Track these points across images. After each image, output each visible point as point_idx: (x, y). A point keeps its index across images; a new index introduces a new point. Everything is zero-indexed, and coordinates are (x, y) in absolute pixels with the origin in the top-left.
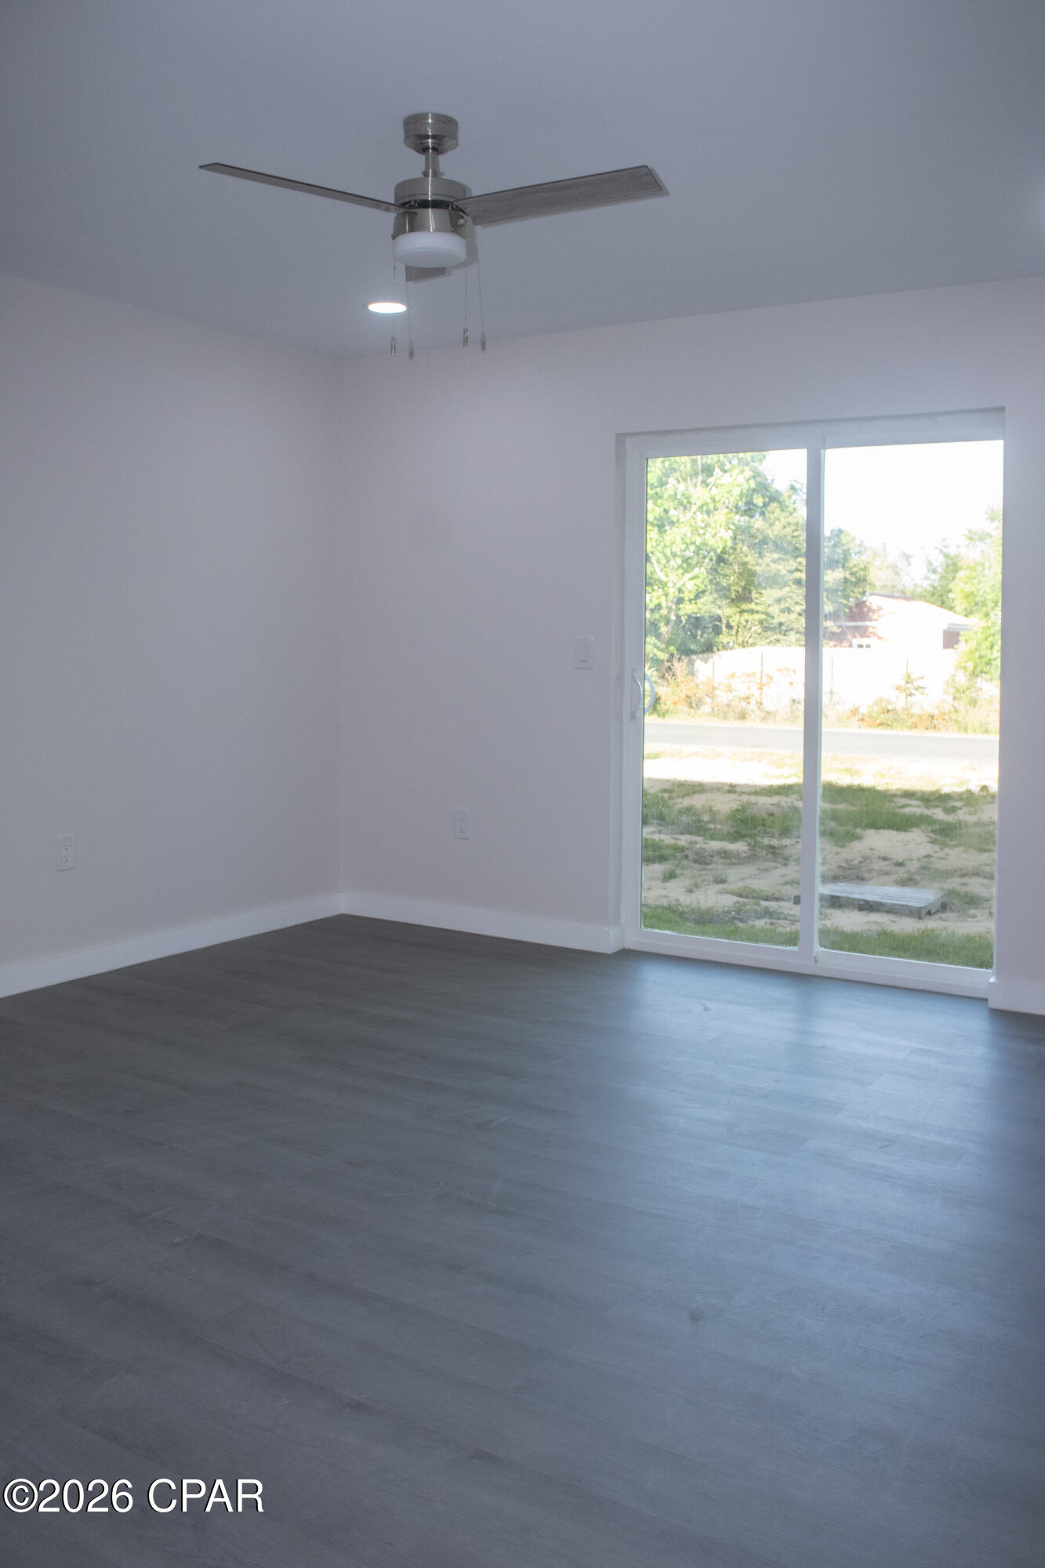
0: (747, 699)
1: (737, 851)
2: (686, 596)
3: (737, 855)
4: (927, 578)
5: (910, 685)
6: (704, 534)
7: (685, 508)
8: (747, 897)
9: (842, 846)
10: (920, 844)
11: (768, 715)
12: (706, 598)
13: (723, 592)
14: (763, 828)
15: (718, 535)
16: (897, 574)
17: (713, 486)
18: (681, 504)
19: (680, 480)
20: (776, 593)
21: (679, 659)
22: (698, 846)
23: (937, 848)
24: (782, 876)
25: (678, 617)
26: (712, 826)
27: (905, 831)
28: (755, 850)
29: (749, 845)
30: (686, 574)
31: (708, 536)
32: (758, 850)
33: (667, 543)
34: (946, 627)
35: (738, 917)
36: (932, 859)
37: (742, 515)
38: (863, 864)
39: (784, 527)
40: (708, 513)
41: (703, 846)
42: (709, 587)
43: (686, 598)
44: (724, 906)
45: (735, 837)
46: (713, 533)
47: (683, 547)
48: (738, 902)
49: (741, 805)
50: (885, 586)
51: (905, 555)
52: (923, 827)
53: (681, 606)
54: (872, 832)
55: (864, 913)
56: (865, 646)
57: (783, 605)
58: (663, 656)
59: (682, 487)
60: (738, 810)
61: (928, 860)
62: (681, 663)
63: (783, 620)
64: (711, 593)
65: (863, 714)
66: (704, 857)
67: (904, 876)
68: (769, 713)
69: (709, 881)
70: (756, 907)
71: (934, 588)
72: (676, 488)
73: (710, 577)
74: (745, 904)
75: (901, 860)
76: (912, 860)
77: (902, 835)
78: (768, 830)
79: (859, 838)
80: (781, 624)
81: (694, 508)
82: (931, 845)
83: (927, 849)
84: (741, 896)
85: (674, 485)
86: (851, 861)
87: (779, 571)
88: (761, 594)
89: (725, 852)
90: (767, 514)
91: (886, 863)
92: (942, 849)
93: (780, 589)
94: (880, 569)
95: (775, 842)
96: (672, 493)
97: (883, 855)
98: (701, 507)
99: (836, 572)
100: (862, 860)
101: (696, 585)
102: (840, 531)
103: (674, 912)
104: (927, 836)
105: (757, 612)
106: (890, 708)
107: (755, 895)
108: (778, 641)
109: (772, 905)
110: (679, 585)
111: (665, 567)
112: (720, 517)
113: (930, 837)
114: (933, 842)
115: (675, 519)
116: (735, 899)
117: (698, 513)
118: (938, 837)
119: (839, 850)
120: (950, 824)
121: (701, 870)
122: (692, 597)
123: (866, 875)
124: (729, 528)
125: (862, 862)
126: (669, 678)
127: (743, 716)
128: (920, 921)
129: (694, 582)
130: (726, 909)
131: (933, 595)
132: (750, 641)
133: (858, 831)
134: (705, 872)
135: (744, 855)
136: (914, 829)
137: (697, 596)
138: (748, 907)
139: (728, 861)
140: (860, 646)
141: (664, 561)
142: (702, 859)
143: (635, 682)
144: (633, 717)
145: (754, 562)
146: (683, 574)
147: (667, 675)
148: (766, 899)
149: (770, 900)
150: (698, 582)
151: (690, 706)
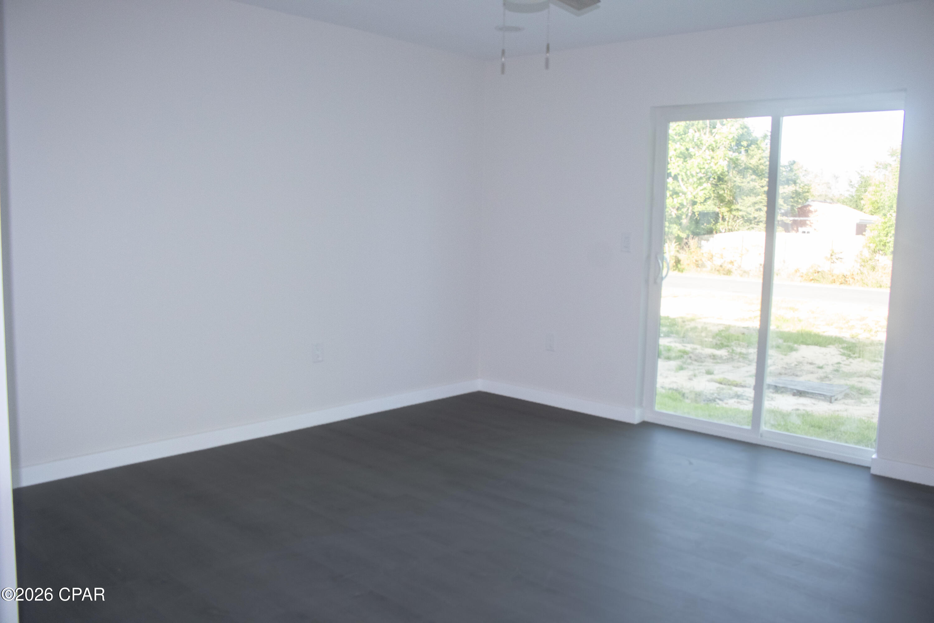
0: (732, 262)
1: (721, 355)
2: (699, 200)
3: (721, 358)
4: (848, 191)
5: (833, 257)
6: (710, 163)
7: (698, 147)
8: (725, 384)
9: (785, 355)
10: (834, 355)
11: (745, 273)
12: (710, 202)
13: (721, 199)
14: (737, 342)
15: (719, 164)
16: (830, 188)
17: (716, 133)
18: (697, 145)
19: (697, 131)
20: (752, 199)
21: (693, 238)
22: (697, 351)
23: (844, 358)
24: (747, 372)
25: (694, 213)
26: (707, 339)
27: (825, 347)
28: (732, 355)
29: (728, 352)
30: (699, 187)
31: (712, 164)
32: (734, 355)
33: (688, 168)
34: (858, 221)
35: (718, 397)
36: (841, 365)
37: (734, 152)
38: (798, 366)
39: (760, 160)
40: (713, 150)
41: (701, 351)
42: (713, 195)
43: (699, 202)
44: (711, 390)
45: (719, 346)
46: (716, 162)
47: (698, 171)
48: (719, 388)
49: (725, 328)
50: (820, 196)
51: (835, 176)
52: (836, 345)
53: (695, 206)
54: (804, 347)
55: (796, 397)
56: (806, 232)
57: (757, 207)
58: (683, 235)
59: (697, 134)
60: (722, 331)
61: (838, 365)
62: (694, 240)
63: (756, 216)
64: (714, 199)
65: (803, 273)
66: (701, 358)
67: (823, 375)
68: (745, 272)
69: (703, 373)
70: (730, 391)
71: (852, 196)
72: (694, 136)
73: (713, 189)
74: (723, 389)
75: (821, 365)
76: (828, 365)
77: (823, 350)
78: (741, 343)
79: (796, 350)
80: (755, 218)
81: (704, 148)
82: (841, 356)
83: (839, 359)
84: (721, 383)
85: (692, 133)
86: (791, 364)
87: (756, 186)
88: (744, 200)
89: (714, 356)
90: (749, 151)
91: (812, 366)
92: (847, 359)
93: (755, 197)
94: (819, 185)
95: (744, 351)
96: (691, 138)
97: (810, 361)
98: (708, 148)
99: (790, 187)
100: (797, 364)
101: (705, 194)
102: (794, 162)
103: (679, 393)
104: (838, 351)
105: (741, 210)
106: (820, 270)
107: (730, 383)
108: (753, 228)
109: (739, 390)
110: (694, 193)
111: (686, 183)
112: (720, 153)
113: (840, 351)
114: (843, 354)
115: (693, 154)
116: (718, 385)
117: (707, 151)
118: (846, 352)
119: (783, 357)
120: (854, 343)
121: (699, 366)
122: (702, 201)
123: (799, 373)
124: (725, 160)
125: (797, 365)
126: (686, 249)
127: (729, 272)
128: (831, 404)
129: (704, 192)
130: (712, 392)
131: (851, 201)
132: (736, 229)
133: (796, 346)
134: (701, 367)
135: (725, 358)
136: (831, 346)
137: (705, 201)
138: (725, 391)
139: (715, 361)
140: (804, 232)
141: (685, 179)
142: (699, 359)
143: (658, 261)
144: (655, 282)
145: (740, 181)
146: (697, 187)
147: (685, 247)
148: (736, 386)
149: (739, 387)
150: (706, 192)
151: (698, 266)
